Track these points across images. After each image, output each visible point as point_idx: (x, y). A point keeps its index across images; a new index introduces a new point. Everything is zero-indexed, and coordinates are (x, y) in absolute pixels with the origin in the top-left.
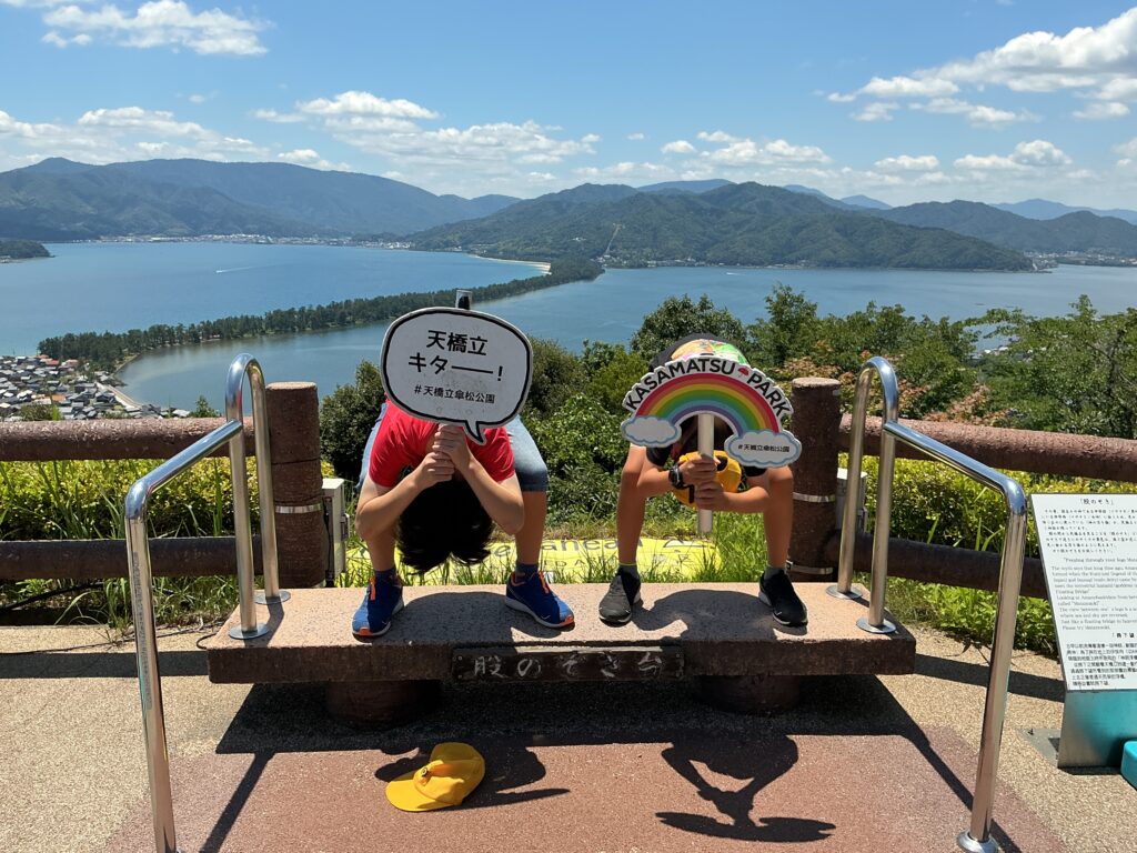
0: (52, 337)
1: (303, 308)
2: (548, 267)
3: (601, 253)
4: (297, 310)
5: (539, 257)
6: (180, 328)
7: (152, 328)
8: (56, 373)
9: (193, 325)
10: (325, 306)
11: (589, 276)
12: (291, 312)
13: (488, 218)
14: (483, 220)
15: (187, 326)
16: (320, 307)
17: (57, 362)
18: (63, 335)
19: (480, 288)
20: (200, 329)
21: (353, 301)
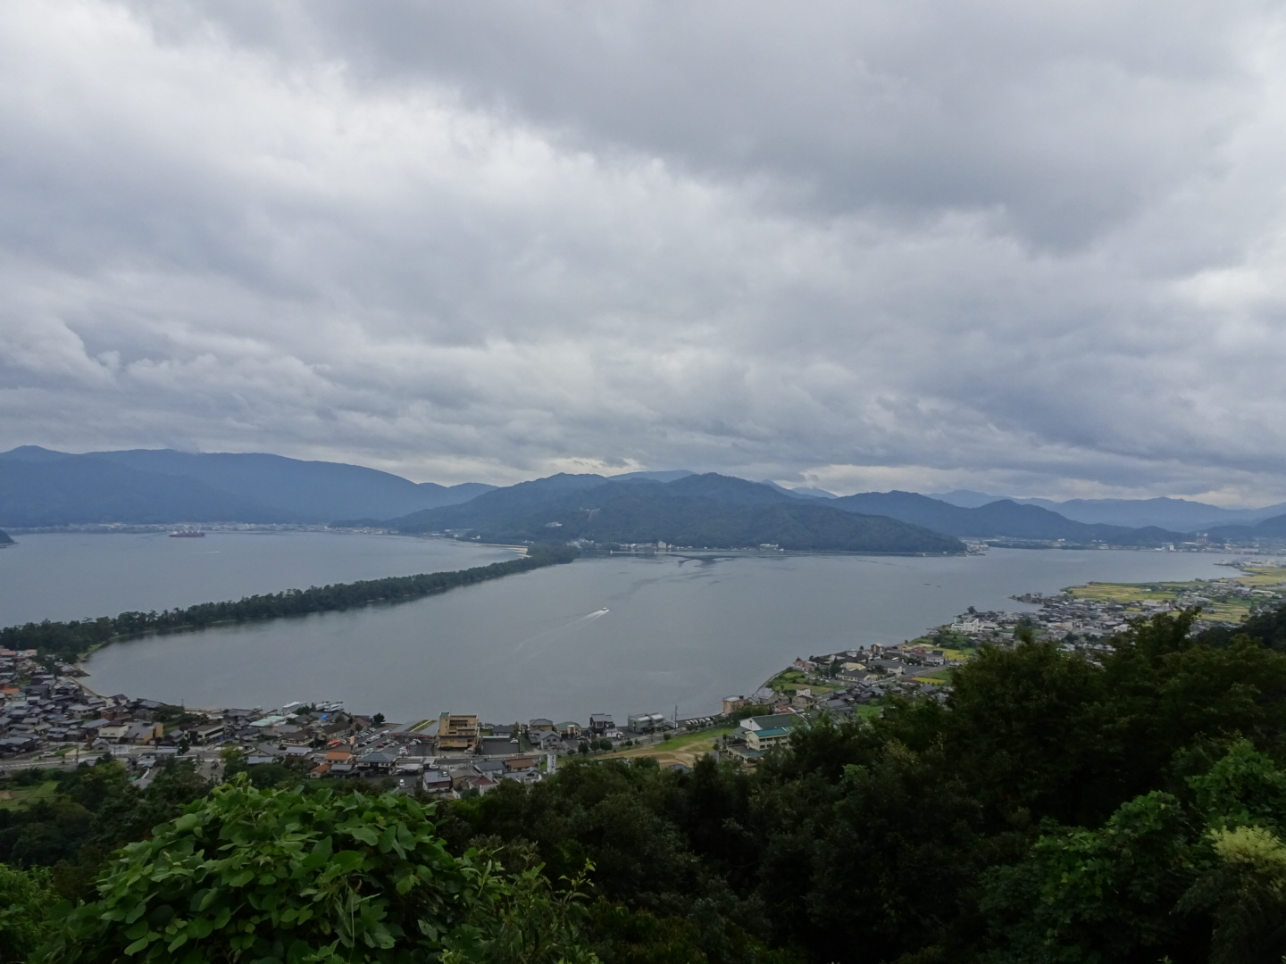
0: (11, 626)
1: (281, 593)
2: (526, 550)
3: (575, 537)
4: (275, 595)
5: (516, 541)
6: (153, 614)
7: (122, 616)
8: (11, 664)
9: (166, 612)
10: (303, 591)
11: (565, 557)
12: (269, 597)
13: (466, 504)
15: (160, 613)
16: (299, 592)
17: (13, 653)
18: (24, 624)
19: (461, 572)
20: (172, 614)
21: (332, 585)
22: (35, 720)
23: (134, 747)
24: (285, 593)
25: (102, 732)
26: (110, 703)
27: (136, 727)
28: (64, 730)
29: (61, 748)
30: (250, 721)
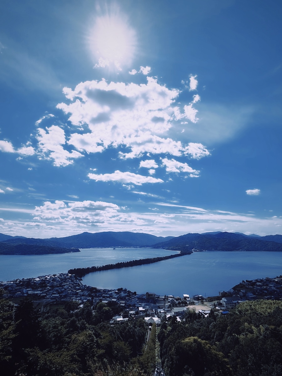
3: (192, 248)
5: (179, 250)
6: (97, 267)
7: (92, 267)
11: (189, 253)
12: (121, 263)
13: (168, 241)
14: (167, 242)
15: (99, 267)
16: (127, 262)
17: (71, 275)
20: (102, 267)
21: (135, 260)
22: (68, 290)
23: (84, 297)
24: (125, 262)
25: (79, 293)
26: (83, 286)
27: (86, 293)
28: (73, 292)
29: (71, 296)
30: (108, 292)
